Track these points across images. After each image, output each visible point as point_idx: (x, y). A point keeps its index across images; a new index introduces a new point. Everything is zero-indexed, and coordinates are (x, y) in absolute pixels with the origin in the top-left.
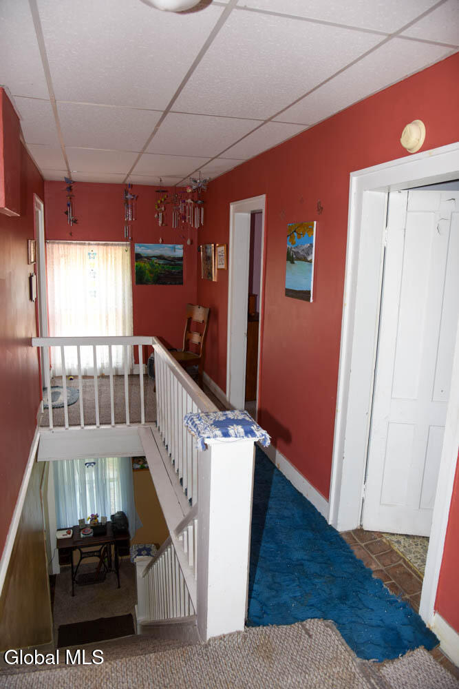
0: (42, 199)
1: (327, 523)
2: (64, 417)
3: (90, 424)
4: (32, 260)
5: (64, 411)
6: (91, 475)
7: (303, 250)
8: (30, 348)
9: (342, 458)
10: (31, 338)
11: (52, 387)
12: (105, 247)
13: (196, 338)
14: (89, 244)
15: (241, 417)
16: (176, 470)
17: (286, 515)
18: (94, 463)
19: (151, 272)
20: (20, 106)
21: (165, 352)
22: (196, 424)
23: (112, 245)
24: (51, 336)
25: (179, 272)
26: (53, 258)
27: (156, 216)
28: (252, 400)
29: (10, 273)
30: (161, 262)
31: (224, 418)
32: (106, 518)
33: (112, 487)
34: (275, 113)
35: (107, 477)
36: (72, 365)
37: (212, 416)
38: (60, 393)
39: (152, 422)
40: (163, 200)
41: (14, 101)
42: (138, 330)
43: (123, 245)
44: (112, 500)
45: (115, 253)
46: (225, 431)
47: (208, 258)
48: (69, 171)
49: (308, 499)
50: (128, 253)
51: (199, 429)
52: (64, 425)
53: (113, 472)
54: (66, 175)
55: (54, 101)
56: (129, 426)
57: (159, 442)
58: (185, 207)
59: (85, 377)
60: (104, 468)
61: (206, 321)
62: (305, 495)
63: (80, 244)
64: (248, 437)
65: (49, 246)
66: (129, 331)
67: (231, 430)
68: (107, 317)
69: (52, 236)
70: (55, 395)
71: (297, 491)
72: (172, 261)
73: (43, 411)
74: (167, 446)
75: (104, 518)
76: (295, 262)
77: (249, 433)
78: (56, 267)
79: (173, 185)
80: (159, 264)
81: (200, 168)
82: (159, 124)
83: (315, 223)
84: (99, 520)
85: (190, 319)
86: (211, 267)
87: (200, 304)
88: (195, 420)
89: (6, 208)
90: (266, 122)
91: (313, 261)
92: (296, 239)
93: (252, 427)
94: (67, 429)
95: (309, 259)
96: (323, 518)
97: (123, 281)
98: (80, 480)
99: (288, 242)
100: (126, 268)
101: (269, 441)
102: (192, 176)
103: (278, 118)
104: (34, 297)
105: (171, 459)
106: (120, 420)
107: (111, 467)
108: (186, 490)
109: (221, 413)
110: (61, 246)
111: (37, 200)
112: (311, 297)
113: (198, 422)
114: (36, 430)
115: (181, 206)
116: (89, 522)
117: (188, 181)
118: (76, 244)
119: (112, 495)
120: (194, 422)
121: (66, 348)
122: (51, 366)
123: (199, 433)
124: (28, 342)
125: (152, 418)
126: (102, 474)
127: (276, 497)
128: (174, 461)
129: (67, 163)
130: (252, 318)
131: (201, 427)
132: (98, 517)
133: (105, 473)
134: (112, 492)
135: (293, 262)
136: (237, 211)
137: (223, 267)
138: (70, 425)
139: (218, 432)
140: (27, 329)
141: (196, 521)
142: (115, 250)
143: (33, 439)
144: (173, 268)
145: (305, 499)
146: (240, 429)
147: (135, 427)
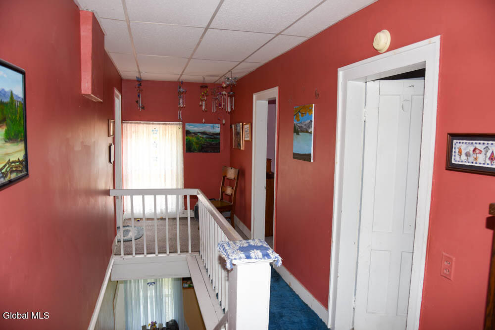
0: (121, 92)
1: (327, 327)
2: (132, 248)
3: (151, 253)
4: (112, 134)
5: (132, 243)
6: (151, 292)
7: (305, 125)
8: (108, 197)
9: (336, 277)
10: (109, 190)
11: (124, 226)
12: (164, 126)
13: (229, 191)
14: (153, 124)
15: (259, 244)
16: (214, 287)
17: (295, 321)
18: (154, 283)
19: (197, 143)
20: (104, 25)
21: (206, 200)
22: (226, 250)
23: (169, 124)
24: (124, 188)
25: (217, 144)
26: (127, 134)
27: (200, 103)
28: (270, 236)
29: (94, 142)
30: (204, 136)
31: (247, 245)
32: (162, 324)
33: (167, 301)
34: (284, 28)
35: (164, 294)
36: (140, 210)
37: (238, 244)
38: (129, 231)
39: (196, 251)
40: (205, 92)
41: (101, 22)
42: (188, 184)
43: (177, 124)
44: (167, 311)
45: (171, 130)
46: (247, 254)
47: (238, 134)
48: (139, 72)
49: (312, 309)
50: (181, 130)
51: (228, 253)
52: (131, 254)
53: (168, 290)
54: (137, 75)
55: (128, 21)
56: (179, 255)
57: (202, 266)
58: (221, 97)
59: (148, 219)
60: (161, 287)
61: (236, 178)
62: (310, 305)
63: (146, 124)
64: (265, 259)
65: (124, 125)
66: (180, 185)
67: (253, 253)
68: (165, 175)
69: (126, 118)
70: (126, 232)
71: (304, 303)
72: (212, 136)
73: (117, 244)
74: (207, 269)
75: (161, 325)
76: (300, 133)
77: (266, 255)
78: (129, 140)
79: (213, 82)
80: (203, 138)
81: (232, 69)
82: (202, 38)
83: (314, 105)
84: (157, 326)
85: (225, 177)
86: (240, 140)
87: (232, 165)
88: (225, 246)
89: (92, 95)
90: (277, 35)
91: (313, 133)
92: (300, 117)
93: (268, 252)
94: (134, 257)
95: (310, 131)
96: (324, 323)
97: (177, 150)
98: (144, 296)
99: (294, 120)
100: (179, 141)
101: (281, 262)
102: (227, 76)
103: (285, 32)
104: (112, 160)
105: (210, 279)
106: (173, 250)
107: (167, 287)
108: (221, 302)
109: (245, 241)
110: (133, 125)
111: (116, 92)
112: (312, 159)
113: (227, 248)
114: (112, 256)
115: (219, 97)
116: (149, 328)
117: (223, 79)
118: (144, 123)
119: (167, 307)
120: (224, 248)
121: (134, 197)
122: (124, 211)
123: (228, 255)
124: (107, 193)
125: (196, 248)
126: (159, 292)
127: (288, 308)
128: (212, 280)
129: (138, 66)
130: (270, 176)
131: (229, 251)
132: (156, 323)
133: (162, 291)
134: (167, 305)
135: (298, 134)
136: (258, 99)
137: (248, 139)
138: (136, 254)
139: (242, 255)
140: (106, 183)
141: (227, 325)
142: (171, 128)
143: (108, 263)
144: (213, 141)
145: (310, 309)
146: (259, 253)
147: (184, 255)
